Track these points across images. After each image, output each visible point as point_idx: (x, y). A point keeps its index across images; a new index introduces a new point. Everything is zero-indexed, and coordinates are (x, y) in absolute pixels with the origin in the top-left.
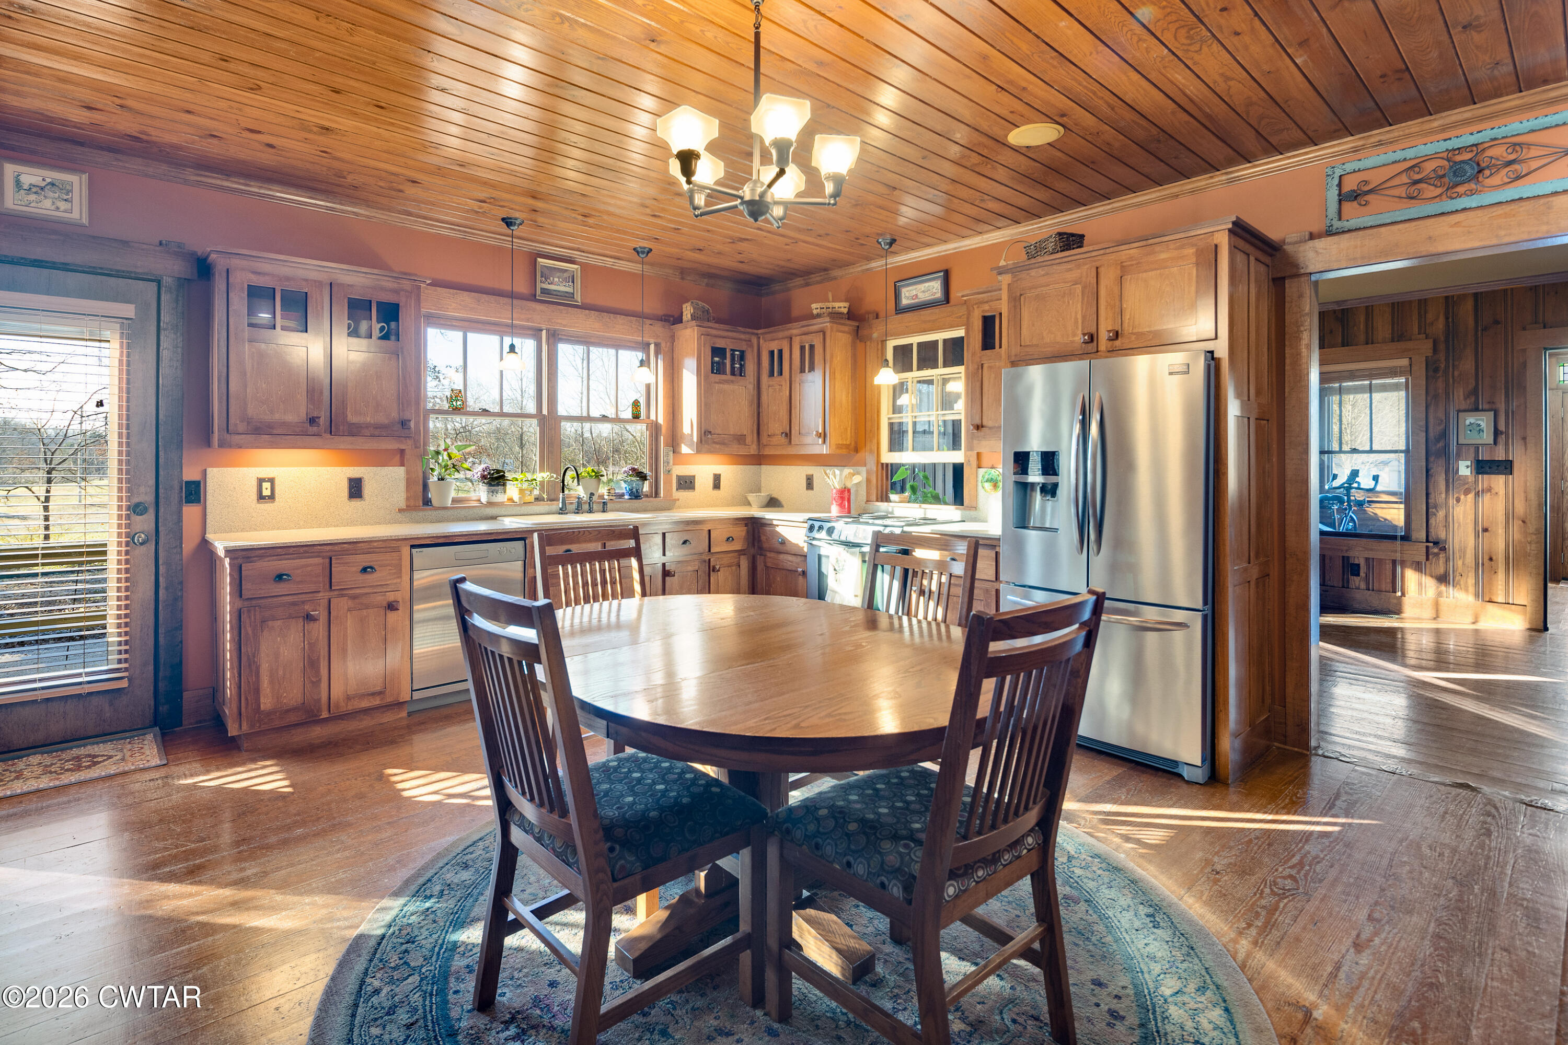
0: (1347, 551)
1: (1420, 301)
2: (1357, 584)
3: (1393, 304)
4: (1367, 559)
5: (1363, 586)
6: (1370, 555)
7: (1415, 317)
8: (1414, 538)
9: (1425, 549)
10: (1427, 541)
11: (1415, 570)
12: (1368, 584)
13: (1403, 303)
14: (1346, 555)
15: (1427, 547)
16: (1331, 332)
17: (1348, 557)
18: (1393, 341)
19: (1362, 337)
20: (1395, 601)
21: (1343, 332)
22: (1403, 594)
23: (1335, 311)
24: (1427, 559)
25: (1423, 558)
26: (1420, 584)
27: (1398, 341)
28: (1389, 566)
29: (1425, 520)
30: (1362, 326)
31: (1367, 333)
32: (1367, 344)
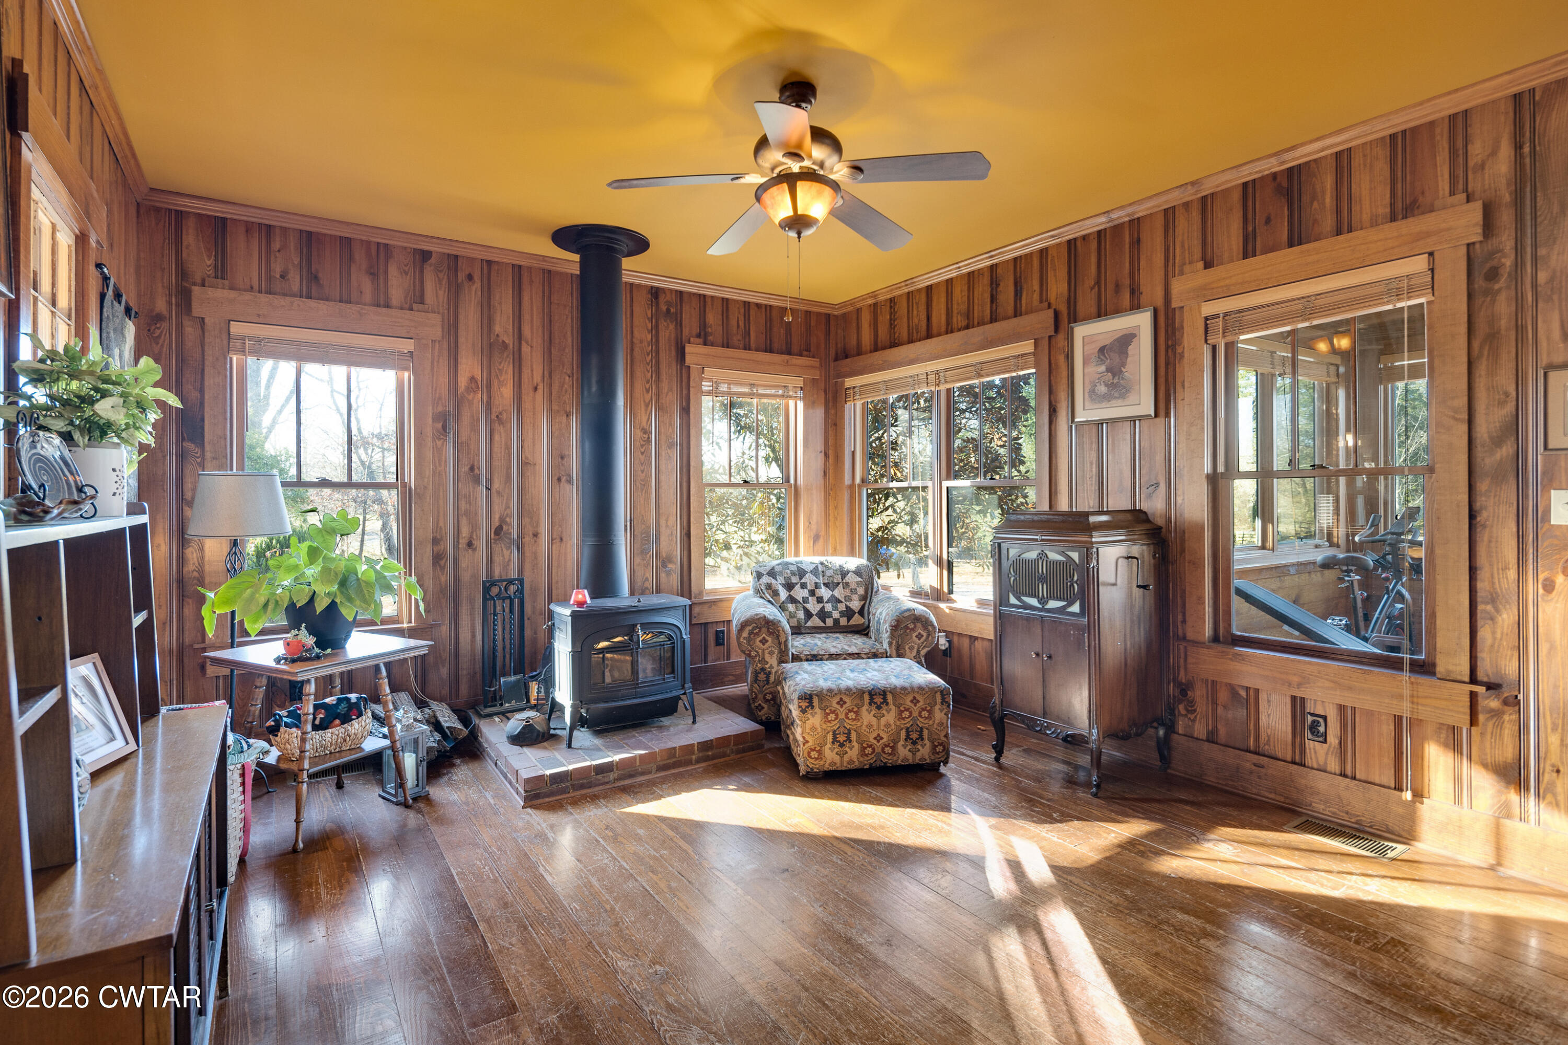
0: (1299, 685)
1: (1453, 118)
2: (1321, 761)
3: (1393, 137)
4: (1342, 708)
5: (1333, 765)
6: (1349, 700)
7: (1443, 157)
8: (1440, 669)
9: (1467, 699)
10: (1473, 680)
11: (1446, 745)
12: (1343, 761)
13: (1414, 130)
14: (1299, 694)
15: (1473, 696)
16: (1268, 221)
17: (1303, 700)
18: (1393, 218)
19: (1328, 222)
20: (1401, 810)
21: (1291, 216)
22: (1418, 795)
23: (1274, 176)
24: (1473, 721)
25: (1463, 719)
26: (1457, 779)
27: (1405, 217)
28: (1388, 729)
29: (1467, 630)
30: (1328, 200)
31: (1338, 211)
32: (1339, 232)
